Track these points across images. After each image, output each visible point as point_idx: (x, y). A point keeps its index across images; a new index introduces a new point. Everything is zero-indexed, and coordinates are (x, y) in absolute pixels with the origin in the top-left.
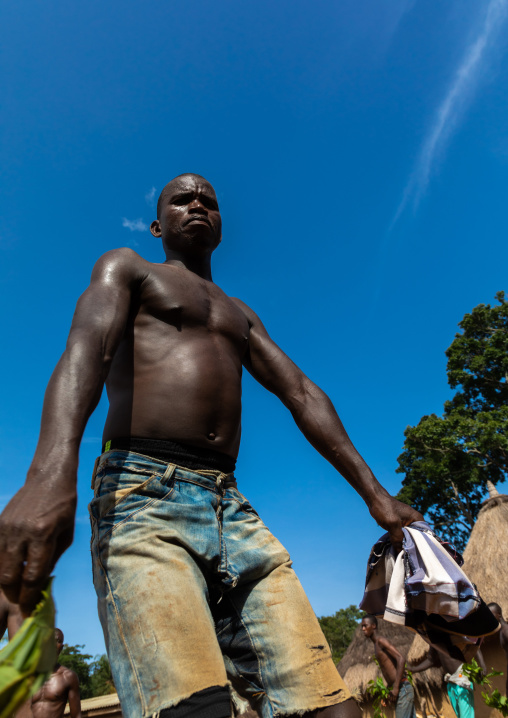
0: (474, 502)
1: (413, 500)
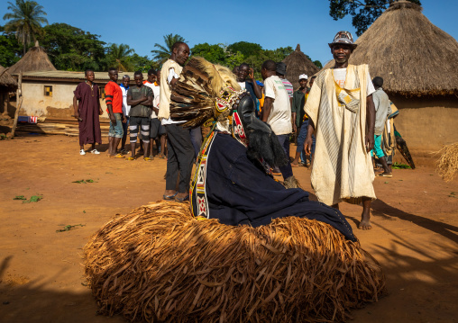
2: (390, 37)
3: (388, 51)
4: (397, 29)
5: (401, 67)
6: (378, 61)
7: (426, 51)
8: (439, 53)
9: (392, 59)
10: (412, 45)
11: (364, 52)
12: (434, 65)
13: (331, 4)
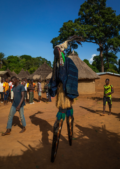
0: (73, 43)
8: (83, 68)
13: (53, 45)
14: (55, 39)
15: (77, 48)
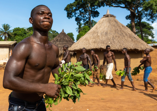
0: (93, 10)
1: (76, 6)
2: (106, 28)
3: (106, 33)
4: (108, 25)
5: (113, 40)
6: (103, 37)
7: (121, 34)
9: (109, 37)
10: (115, 31)
11: (97, 34)
12: (125, 39)
13: (67, 13)
14: (70, 6)
15: (98, 17)
